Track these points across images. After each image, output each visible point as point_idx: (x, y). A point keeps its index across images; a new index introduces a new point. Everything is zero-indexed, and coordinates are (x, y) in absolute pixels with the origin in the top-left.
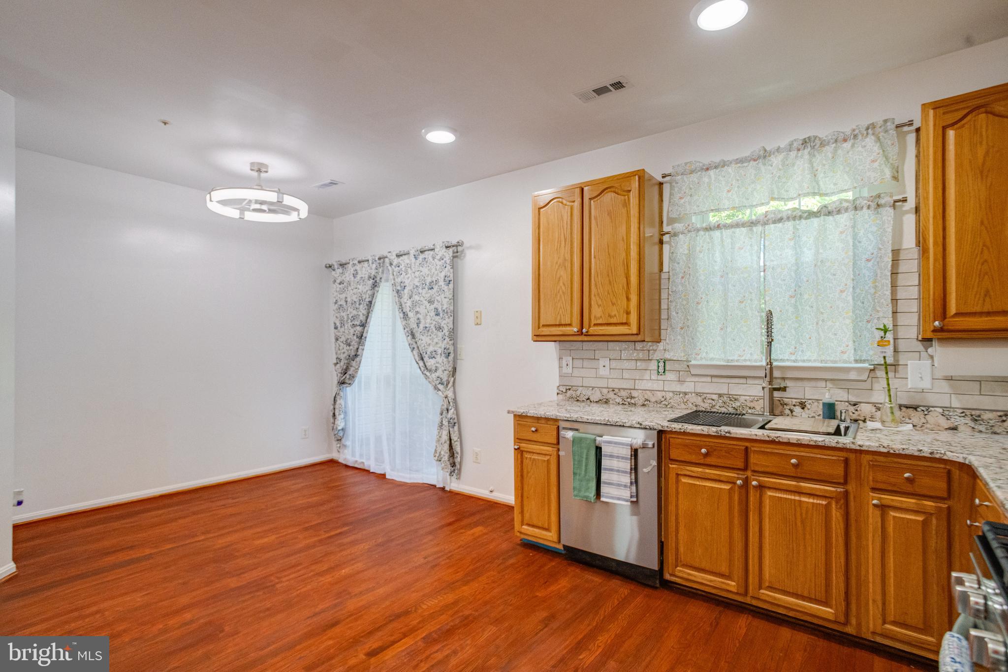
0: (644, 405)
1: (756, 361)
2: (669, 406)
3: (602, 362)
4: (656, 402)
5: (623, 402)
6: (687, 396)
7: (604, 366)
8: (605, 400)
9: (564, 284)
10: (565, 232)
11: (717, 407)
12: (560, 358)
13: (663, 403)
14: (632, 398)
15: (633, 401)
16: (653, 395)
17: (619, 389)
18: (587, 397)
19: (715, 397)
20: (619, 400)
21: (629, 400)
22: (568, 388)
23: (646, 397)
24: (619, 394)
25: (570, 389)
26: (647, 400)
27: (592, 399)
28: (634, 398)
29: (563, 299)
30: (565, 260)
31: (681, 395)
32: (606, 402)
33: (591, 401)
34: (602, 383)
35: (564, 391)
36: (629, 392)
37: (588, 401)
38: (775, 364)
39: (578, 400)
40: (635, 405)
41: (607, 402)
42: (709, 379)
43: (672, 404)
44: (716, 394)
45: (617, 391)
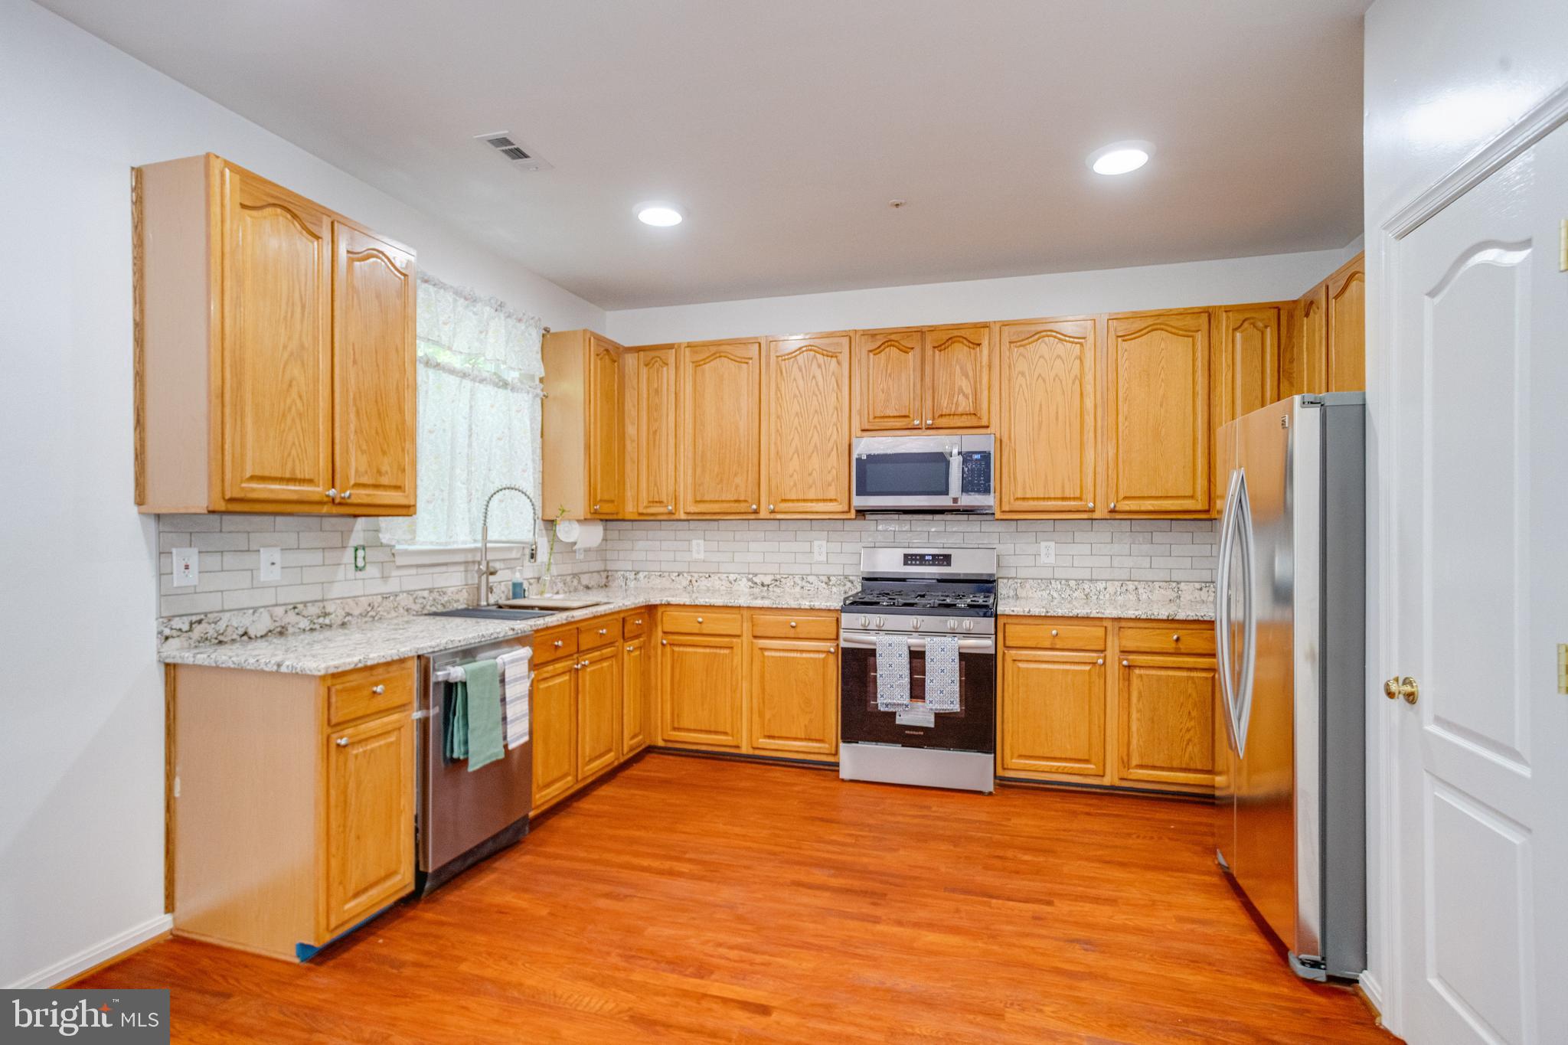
0: (343, 625)
1: (464, 542)
2: (376, 618)
3: (267, 555)
4: (361, 615)
5: (312, 626)
6: (398, 598)
7: (273, 564)
8: (279, 629)
9: (300, 397)
10: (303, 289)
11: (428, 607)
12: (163, 553)
13: (370, 614)
14: (326, 615)
15: (327, 621)
16: (357, 604)
17: (305, 604)
18: (241, 631)
19: (426, 594)
20: (304, 624)
21: (321, 620)
22: (194, 618)
23: (347, 610)
24: (305, 613)
25: (200, 622)
26: (348, 614)
27: (252, 633)
28: (329, 614)
29: (299, 428)
30: (302, 347)
31: (392, 598)
32: (281, 634)
33: (250, 638)
34: (268, 598)
35: (186, 627)
36: (321, 604)
37: (245, 638)
38: (489, 545)
39: (220, 642)
40: (330, 626)
41: (282, 632)
42: (413, 571)
43: (381, 613)
44: (424, 590)
45: (300, 607)
